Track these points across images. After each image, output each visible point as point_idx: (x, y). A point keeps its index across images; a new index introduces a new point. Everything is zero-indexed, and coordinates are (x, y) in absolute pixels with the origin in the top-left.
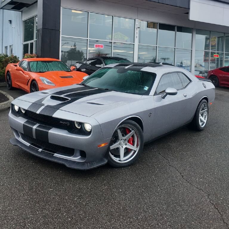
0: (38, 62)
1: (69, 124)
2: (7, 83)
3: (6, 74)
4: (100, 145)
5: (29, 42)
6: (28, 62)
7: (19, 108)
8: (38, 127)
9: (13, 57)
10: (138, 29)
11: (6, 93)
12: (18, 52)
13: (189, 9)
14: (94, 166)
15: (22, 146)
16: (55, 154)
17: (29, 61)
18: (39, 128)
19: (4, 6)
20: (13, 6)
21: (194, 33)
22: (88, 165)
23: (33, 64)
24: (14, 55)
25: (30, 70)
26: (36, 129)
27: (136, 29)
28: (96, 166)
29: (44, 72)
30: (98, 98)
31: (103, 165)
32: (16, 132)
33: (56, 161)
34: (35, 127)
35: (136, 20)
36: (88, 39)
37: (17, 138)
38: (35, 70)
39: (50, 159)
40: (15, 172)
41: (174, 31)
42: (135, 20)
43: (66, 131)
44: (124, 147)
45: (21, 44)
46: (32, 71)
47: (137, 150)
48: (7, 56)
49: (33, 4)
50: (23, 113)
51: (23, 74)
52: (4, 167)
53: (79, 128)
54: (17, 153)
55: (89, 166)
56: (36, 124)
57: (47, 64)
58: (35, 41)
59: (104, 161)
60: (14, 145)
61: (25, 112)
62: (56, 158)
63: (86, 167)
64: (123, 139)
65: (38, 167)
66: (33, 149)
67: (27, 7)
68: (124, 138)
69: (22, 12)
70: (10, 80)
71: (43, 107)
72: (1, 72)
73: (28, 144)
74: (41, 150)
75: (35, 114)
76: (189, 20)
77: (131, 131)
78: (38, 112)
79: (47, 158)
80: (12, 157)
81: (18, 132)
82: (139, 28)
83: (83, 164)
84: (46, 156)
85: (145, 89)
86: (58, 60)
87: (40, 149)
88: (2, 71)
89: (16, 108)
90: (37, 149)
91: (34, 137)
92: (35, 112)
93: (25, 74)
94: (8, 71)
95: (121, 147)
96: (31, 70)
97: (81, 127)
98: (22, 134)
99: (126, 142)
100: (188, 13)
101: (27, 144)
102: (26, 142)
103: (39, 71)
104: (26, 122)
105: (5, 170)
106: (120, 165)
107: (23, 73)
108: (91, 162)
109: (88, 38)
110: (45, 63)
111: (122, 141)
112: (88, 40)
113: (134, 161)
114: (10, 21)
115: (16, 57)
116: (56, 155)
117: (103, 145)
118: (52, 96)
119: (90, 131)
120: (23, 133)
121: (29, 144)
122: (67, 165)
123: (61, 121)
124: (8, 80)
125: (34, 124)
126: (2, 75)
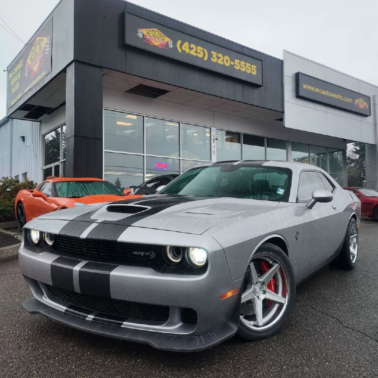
0: (71, 183)
1: (153, 255)
2: (18, 221)
3: (16, 207)
4: (224, 295)
5: (53, 165)
6: (53, 183)
7: (41, 233)
8: (85, 266)
9: (28, 183)
10: (215, 140)
11: (16, 233)
12: (36, 177)
13: (283, 112)
14: (214, 341)
15: (48, 313)
16: (124, 323)
17: (55, 181)
18: (88, 268)
19: (12, 114)
20: (27, 112)
21: (290, 149)
22: (200, 341)
23: (61, 186)
24: (30, 180)
25: (56, 195)
26: (80, 272)
27: (212, 141)
28: (217, 340)
29: (80, 197)
30: (203, 207)
31: (230, 338)
32: (35, 283)
33: (127, 337)
34: (77, 268)
35: (212, 128)
36: (145, 155)
37: (36, 297)
38: (66, 194)
39: (115, 335)
40: (35, 370)
41: (264, 146)
42: (210, 128)
43: (151, 270)
44: (262, 297)
45: (40, 168)
46: (59, 196)
47: (285, 301)
48: (18, 181)
49: (57, 108)
50: (49, 245)
51: (46, 202)
52: (9, 361)
53: (178, 261)
54: (38, 330)
55: (204, 342)
56: (79, 262)
57: (86, 185)
58: (62, 162)
59: (231, 329)
60: (30, 312)
61: (53, 244)
62: (127, 330)
63: (199, 345)
64: (260, 282)
65: (88, 355)
66: (73, 317)
67: (49, 114)
68: (261, 280)
69: (41, 122)
70: (23, 215)
71: (94, 225)
72: (8, 206)
73: (63, 308)
74: (93, 317)
75: (78, 240)
76: (284, 127)
77: (271, 266)
78: (84, 235)
79: (108, 333)
80: (28, 339)
81: (38, 285)
82: (217, 139)
83: (189, 338)
84: (104, 328)
85: (278, 192)
86: (101, 180)
87: (89, 316)
88: (9, 204)
89: (35, 237)
90: (83, 316)
91: (77, 289)
92: (76, 235)
93: (48, 202)
94: (20, 202)
95: (256, 297)
96: (59, 194)
97: (183, 258)
98: (47, 287)
99: (265, 288)
100: (282, 120)
101: (60, 308)
102: (57, 305)
103: (72, 196)
104: (56, 261)
105: (12, 367)
106: (259, 335)
107: (46, 200)
108: (206, 334)
109: (144, 153)
110: (81, 184)
111: (257, 287)
112: (145, 157)
113: (282, 324)
114: (23, 138)
115: (32, 182)
116: (126, 324)
117: (230, 294)
118: (109, 207)
119: (203, 264)
120: (51, 283)
121: (65, 308)
122: (155, 344)
123: (136, 251)
124: (19, 216)
125: (75, 263)
126: (9, 210)
